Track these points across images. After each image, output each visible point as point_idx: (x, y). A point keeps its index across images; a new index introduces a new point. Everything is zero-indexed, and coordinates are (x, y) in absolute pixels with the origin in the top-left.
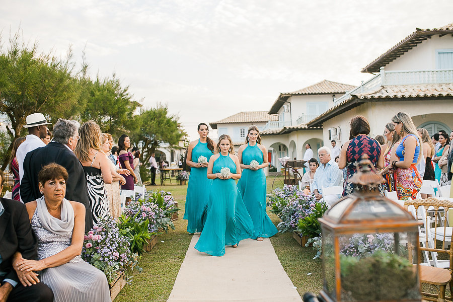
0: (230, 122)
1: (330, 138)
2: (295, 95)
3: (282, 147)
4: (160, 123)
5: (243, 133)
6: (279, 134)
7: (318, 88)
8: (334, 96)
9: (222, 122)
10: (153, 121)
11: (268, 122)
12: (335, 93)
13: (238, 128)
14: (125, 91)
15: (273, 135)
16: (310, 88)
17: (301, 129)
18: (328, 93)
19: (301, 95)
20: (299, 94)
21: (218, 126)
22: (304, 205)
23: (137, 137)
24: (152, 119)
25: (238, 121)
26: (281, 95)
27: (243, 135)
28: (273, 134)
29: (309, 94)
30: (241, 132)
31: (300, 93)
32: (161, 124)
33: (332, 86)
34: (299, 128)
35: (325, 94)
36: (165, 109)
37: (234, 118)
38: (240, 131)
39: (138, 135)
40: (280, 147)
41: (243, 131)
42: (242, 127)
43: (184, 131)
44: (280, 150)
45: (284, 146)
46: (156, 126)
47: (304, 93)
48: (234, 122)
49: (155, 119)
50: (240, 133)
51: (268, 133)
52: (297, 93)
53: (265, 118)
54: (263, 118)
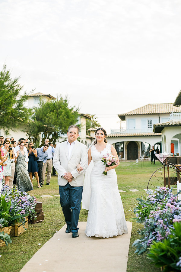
0: (138, 113)
4: (58, 115)
5: (150, 124)
9: (130, 114)
10: (52, 113)
11: (171, 113)
13: (146, 119)
14: (15, 82)
21: (126, 118)
23: (36, 129)
24: (51, 111)
25: (145, 113)
27: (150, 127)
28: (175, 125)
30: (149, 123)
32: (60, 115)
36: (66, 101)
37: (142, 110)
38: (147, 122)
39: (38, 127)
41: (150, 122)
42: (149, 118)
43: (97, 123)
46: (55, 117)
48: (141, 113)
49: (54, 111)
50: (147, 124)
51: (171, 124)
53: (172, 110)
54: (170, 110)
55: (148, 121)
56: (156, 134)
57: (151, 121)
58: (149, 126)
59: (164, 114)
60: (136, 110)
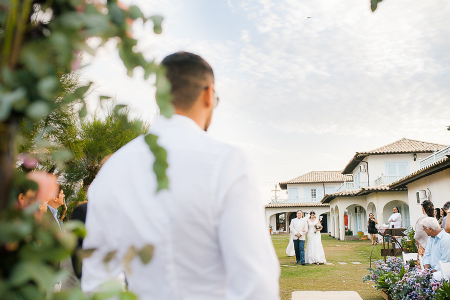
0: (300, 182)
1: (418, 201)
2: (373, 154)
3: (358, 209)
5: (314, 194)
6: (356, 195)
7: (397, 147)
8: (415, 155)
9: (292, 182)
11: (342, 182)
12: (417, 152)
13: (309, 189)
15: (349, 196)
16: (387, 147)
17: (381, 190)
18: (409, 152)
19: (378, 154)
20: (376, 154)
21: (288, 187)
22: (423, 283)
25: (308, 181)
26: (357, 155)
27: (314, 196)
29: (387, 153)
30: (312, 193)
31: (378, 152)
33: (411, 144)
34: (379, 189)
35: (405, 153)
37: (304, 178)
40: (356, 209)
42: (313, 187)
44: (356, 212)
45: (361, 208)
47: (382, 152)
48: (304, 182)
50: (310, 194)
51: (344, 194)
52: (374, 152)
53: (339, 178)
54: (335, 178)
55: (312, 190)
56: (323, 204)
57: (315, 190)
58: (312, 195)
59: (329, 182)
60: (299, 178)
